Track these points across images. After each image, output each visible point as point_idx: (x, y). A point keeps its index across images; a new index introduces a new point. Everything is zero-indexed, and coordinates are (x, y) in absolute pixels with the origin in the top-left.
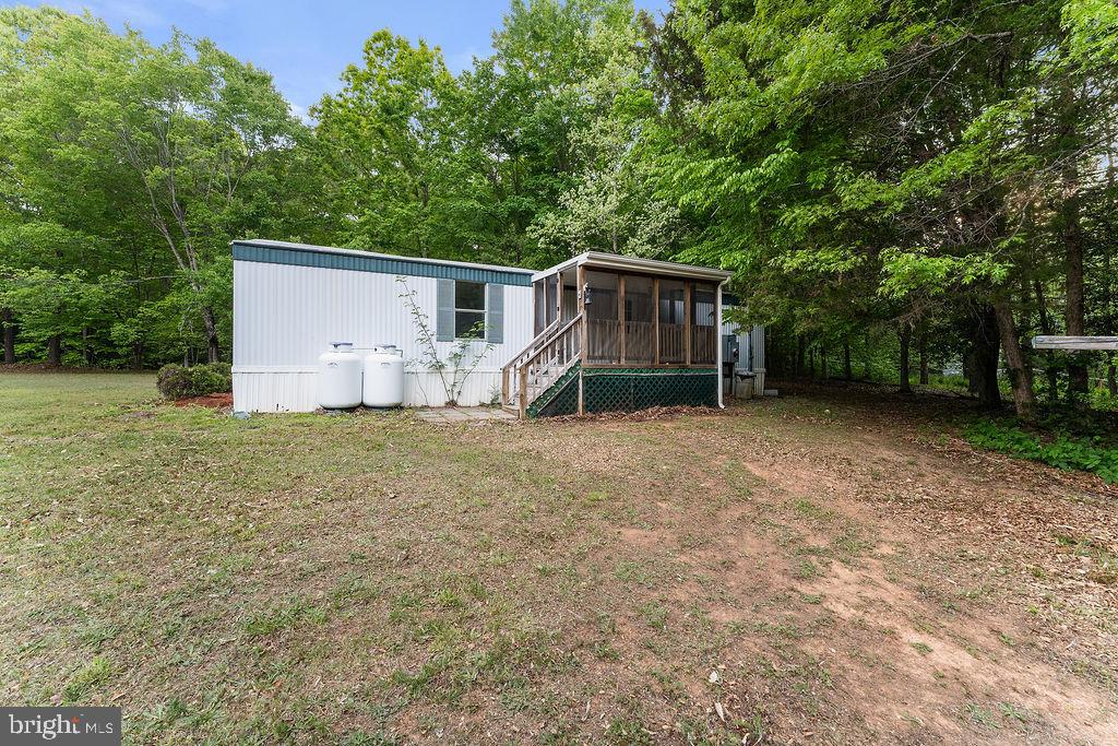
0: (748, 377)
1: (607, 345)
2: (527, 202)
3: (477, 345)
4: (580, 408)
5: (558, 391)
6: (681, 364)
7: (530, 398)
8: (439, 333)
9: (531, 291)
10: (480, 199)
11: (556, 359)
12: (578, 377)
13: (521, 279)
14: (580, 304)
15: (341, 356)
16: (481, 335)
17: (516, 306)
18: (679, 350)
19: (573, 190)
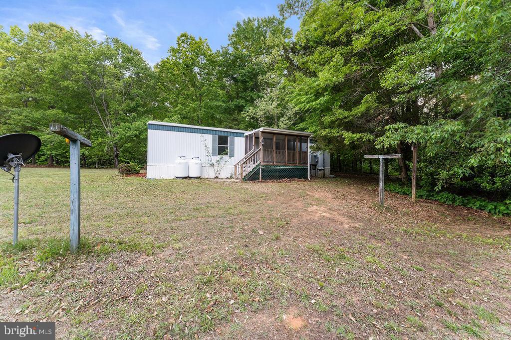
0: (322, 170)
1: (269, 158)
2: (242, 102)
3: (225, 158)
4: (260, 178)
5: (253, 173)
6: (295, 165)
7: (244, 174)
8: (212, 153)
9: (244, 139)
10: (223, 101)
11: (253, 162)
12: (259, 168)
13: (241, 135)
14: (261, 144)
15: (182, 160)
16: (227, 154)
17: (239, 144)
18: (294, 160)
19: (259, 99)
